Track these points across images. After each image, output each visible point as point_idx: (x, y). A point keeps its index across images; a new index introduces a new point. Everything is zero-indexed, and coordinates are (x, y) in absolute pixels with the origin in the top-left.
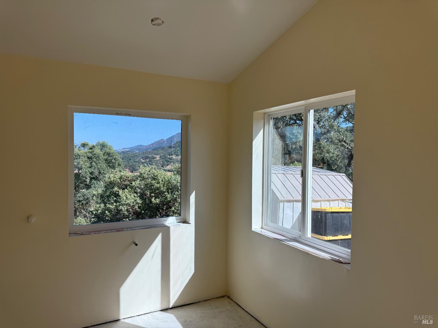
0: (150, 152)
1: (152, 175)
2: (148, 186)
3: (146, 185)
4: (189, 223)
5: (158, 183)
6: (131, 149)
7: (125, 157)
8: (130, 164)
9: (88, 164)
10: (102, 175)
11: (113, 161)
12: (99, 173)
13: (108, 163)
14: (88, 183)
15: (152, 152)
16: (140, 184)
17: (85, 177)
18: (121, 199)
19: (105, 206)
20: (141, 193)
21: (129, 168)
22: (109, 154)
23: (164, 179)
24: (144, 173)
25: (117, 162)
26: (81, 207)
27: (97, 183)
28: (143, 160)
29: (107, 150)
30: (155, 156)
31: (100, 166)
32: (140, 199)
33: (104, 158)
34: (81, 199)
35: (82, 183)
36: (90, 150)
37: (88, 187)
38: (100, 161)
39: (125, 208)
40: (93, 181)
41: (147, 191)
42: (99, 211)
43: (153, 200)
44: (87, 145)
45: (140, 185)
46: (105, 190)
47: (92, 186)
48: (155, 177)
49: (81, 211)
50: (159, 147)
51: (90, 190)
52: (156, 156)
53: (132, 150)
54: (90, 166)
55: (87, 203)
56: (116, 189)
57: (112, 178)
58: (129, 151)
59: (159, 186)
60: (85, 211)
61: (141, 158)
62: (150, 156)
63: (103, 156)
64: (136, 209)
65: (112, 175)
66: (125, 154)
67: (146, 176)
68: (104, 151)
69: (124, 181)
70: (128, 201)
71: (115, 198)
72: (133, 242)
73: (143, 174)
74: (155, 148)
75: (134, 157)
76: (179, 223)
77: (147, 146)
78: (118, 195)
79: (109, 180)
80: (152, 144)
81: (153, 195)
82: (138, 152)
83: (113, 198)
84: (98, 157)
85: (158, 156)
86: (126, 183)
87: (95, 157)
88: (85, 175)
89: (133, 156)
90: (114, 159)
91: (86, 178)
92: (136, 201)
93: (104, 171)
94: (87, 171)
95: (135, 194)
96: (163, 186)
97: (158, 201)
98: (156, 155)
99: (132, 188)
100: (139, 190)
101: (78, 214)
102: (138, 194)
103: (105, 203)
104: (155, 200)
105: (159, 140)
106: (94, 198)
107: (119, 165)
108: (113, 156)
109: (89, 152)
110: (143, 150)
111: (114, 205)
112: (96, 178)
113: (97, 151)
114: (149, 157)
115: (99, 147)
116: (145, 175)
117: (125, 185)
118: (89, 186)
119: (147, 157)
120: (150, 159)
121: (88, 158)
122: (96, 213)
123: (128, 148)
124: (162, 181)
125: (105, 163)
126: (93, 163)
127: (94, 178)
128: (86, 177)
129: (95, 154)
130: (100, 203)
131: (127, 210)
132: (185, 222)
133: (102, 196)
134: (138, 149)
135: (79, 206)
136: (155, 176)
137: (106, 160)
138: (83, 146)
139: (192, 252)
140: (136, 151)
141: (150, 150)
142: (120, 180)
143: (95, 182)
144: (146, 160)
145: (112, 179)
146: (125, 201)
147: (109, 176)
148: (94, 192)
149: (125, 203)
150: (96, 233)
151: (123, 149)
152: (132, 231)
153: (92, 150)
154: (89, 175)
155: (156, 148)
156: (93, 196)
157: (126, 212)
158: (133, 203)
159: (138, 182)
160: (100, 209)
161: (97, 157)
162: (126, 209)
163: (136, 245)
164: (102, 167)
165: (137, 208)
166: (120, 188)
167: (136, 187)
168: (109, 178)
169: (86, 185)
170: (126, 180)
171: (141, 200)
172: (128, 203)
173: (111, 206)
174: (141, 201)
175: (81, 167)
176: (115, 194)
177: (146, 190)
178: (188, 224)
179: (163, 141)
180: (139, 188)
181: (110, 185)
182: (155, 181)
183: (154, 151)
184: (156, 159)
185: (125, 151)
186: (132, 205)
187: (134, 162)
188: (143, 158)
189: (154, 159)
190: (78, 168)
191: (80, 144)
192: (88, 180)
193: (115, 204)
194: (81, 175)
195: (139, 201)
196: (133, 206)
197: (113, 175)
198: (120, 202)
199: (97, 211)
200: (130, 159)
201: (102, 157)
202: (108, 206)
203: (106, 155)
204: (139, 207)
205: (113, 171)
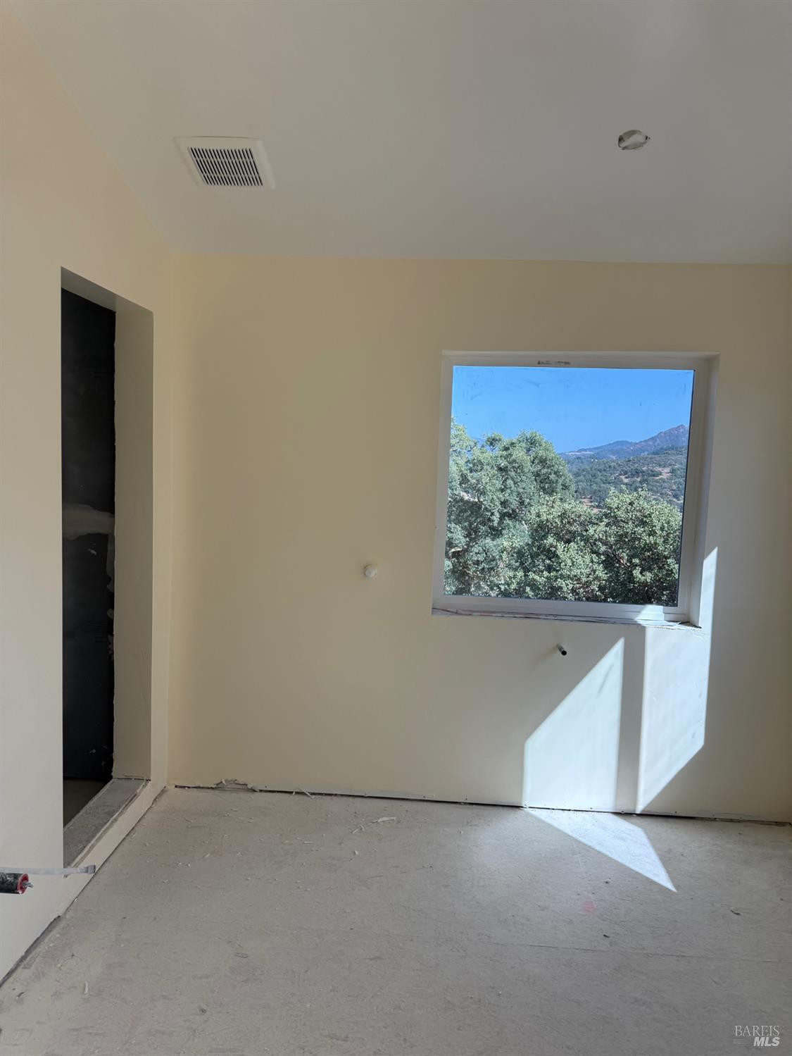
0: (645, 459)
1: (638, 514)
2: (627, 540)
3: (621, 536)
4: (696, 627)
5: (652, 533)
6: (599, 450)
7: (583, 470)
8: (595, 487)
9: (498, 482)
10: (525, 507)
11: (552, 477)
12: (521, 503)
13: (541, 482)
14: (496, 524)
15: (651, 458)
16: (606, 532)
17: (490, 511)
18: (560, 563)
19: (526, 576)
20: (608, 555)
21: (591, 498)
22: (543, 461)
23: (666, 525)
24: (618, 508)
25: (560, 481)
26: (480, 575)
27: (514, 526)
28: (626, 478)
29: (541, 453)
30: (658, 469)
31: (524, 489)
32: (606, 568)
33: (532, 469)
34: (481, 558)
35: (483, 523)
36: (505, 453)
37: (496, 533)
38: (524, 478)
39: (568, 585)
40: (507, 521)
41: (623, 552)
42: (513, 587)
43: (636, 573)
44: (500, 440)
45: (606, 536)
46: (530, 543)
47: (504, 532)
48: (645, 519)
49: (480, 585)
50: (670, 446)
51: (498, 541)
52: (660, 469)
53: (599, 453)
54: (503, 487)
55: (492, 569)
56: (550, 540)
57: (545, 515)
58: (593, 455)
59: (652, 542)
60: (488, 586)
61: (621, 475)
62: (644, 469)
63: (531, 466)
64: (593, 590)
65: (544, 509)
66: (582, 463)
67: (621, 514)
68: (533, 455)
69: (569, 522)
70: (576, 572)
71: (548, 562)
72: (557, 646)
73: (616, 510)
74: (658, 448)
75: (604, 470)
76: (672, 624)
77: (638, 443)
78: (556, 556)
79: (538, 519)
80: (652, 438)
81: (636, 561)
82: (614, 458)
83: (543, 561)
84: (521, 467)
85: (667, 470)
86: (573, 528)
87: (513, 467)
88: (490, 506)
89: (602, 467)
90: (555, 473)
91: (492, 514)
92: (594, 571)
93: (530, 499)
94: (495, 498)
95: (595, 555)
96: (664, 542)
97: (648, 576)
98: (660, 466)
99: (586, 540)
100: (603, 548)
101: (473, 589)
102: (602, 557)
103: (526, 570)
104: (641, 573)
105: (672, 429)
106: (504, 555)
107: (565, 487)
108: (553, 466)
109: (501, 457)
110: (628, 452)
111: (545, 576)
112: (513, 515)
113: (519, 454)
114: (643, 472)
115: (524, 445)
116: (619, 513)
117: (570, 533)
118: (497, 530)
119: (637, 473)
120: (643, 476)
121: (500, 469)
122: (505, 589)
123: (590, 450)
124: (662, 529)
125: (535, 482)
126: (510, 482)
127: (509, 516)
128: (492, 511)
129: (514, 461)
130: (516, 570)
131: (574, 591)
132: (688, 621)
133: (520, 554)
134: (617, 450)
135: (475, 572)
136: (646, 517)
137: (537, 475)
138: (491, 444)
139: (700, 696)
140: (611, 456)
141: (646, 453)
142: (562, 522)
143: (511, 523)
144: (633, 479)
145: (544, 517)
146: (571, 570)
147: (539, 510)
148: (505, 544)
149: (569, 573)
150: (483, 614)
151: (580, 451)
152: (557, 622)
153: (509, 452)
154: (500, 507)
155: (662, 449)
156: (502, 552)
157: (571, 595)
158: (588, 577)
159: (602, 527)
160: (514, 581)
161: (518, 467)
162: (570, 586)
163: (564, 653)
164: (528, 490)
165: (597, 589)
166: (559, 538)
167: (596, 540)
168: (538, 515)
169: (492, 528)
170: (575, 521)
171: (606, 571)
172: (575, 576)
173: (537, 577)
174: (606, 574)
175: (485, 488)
176: (549, 551)
177: (618, 549)
178: (693, 628)
179: (681, 430)
180: (605, 543)
181: (541, 530)
182: (642, 529)
183: (656, 456)
184: (661, 477)
185: (584, 455)
186: (584, 579)
187: (604, 483)
188: (626, 473)
189: (654, 476)
190: (478, 490)
191: (486, 438)
192: (496, 518)
193: (546, 574)
194: (483, 507)
195: (601, 572)
196: (587, 584)
197: (546, 509)
198: (559, 570)
199: (508, 585)
200: (594, 476)
201: (528, 468)
202: (531, 575)
203: (538, 464)
204: (601, 588)
205: (547, 498)
